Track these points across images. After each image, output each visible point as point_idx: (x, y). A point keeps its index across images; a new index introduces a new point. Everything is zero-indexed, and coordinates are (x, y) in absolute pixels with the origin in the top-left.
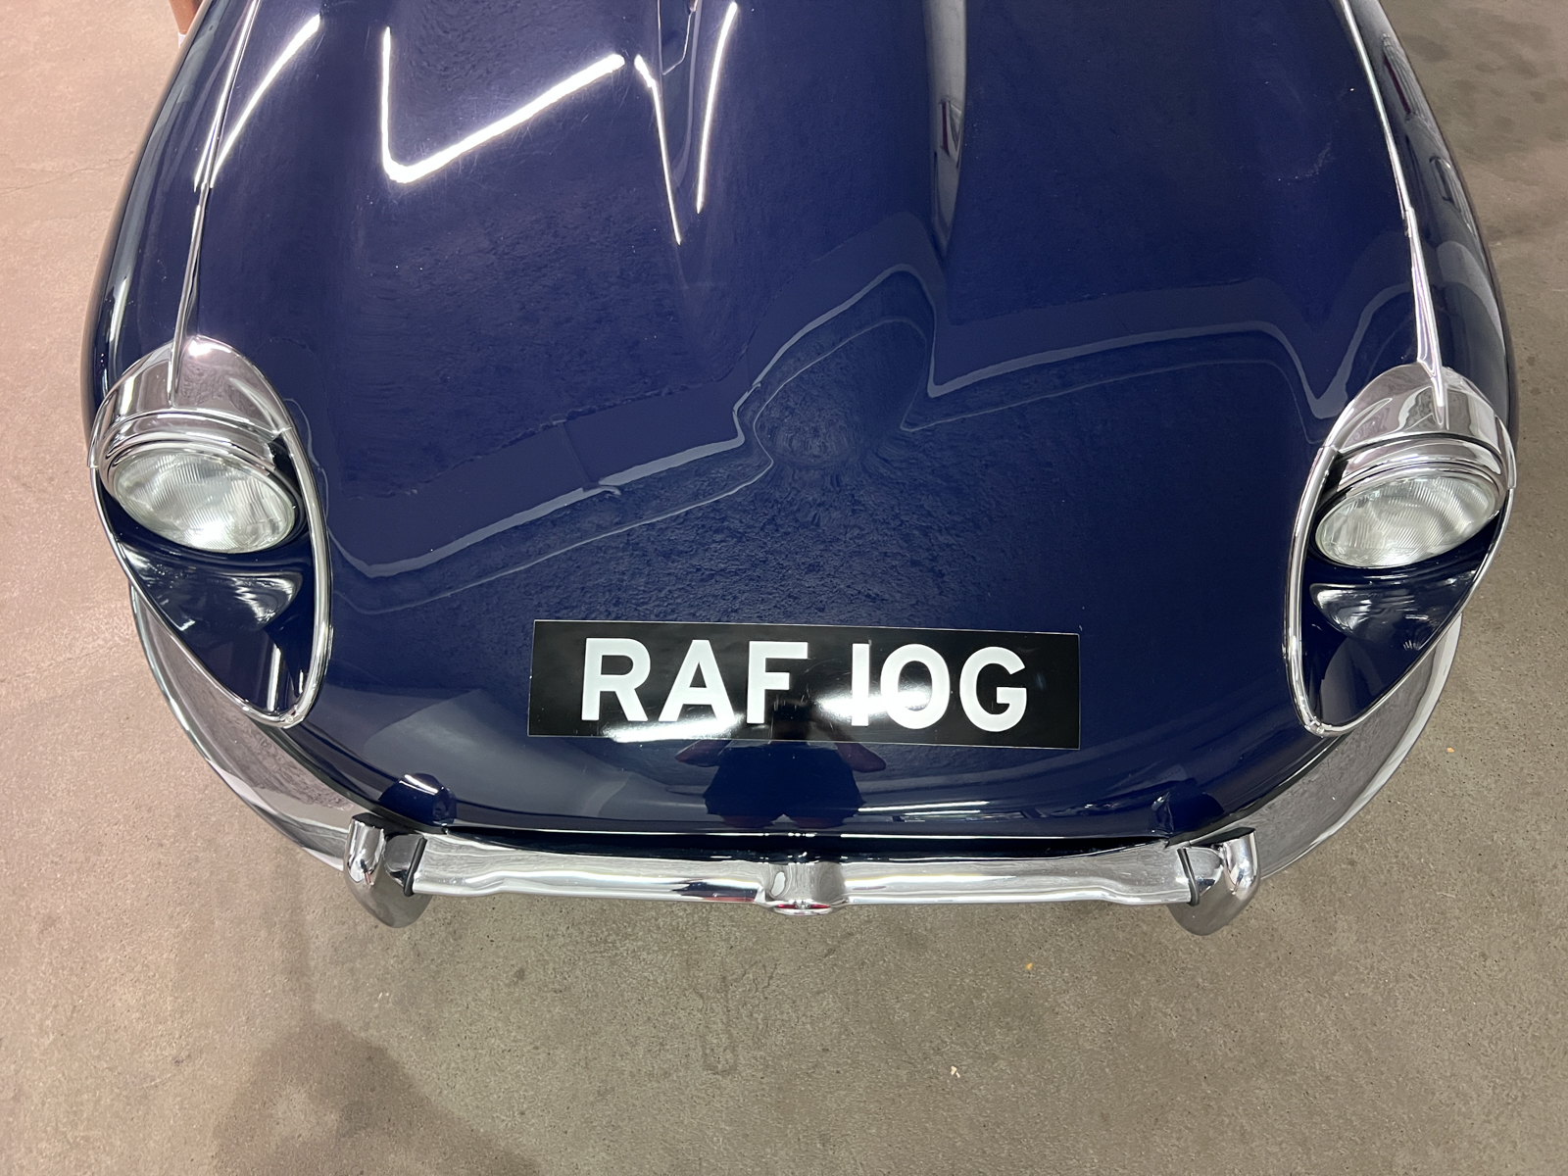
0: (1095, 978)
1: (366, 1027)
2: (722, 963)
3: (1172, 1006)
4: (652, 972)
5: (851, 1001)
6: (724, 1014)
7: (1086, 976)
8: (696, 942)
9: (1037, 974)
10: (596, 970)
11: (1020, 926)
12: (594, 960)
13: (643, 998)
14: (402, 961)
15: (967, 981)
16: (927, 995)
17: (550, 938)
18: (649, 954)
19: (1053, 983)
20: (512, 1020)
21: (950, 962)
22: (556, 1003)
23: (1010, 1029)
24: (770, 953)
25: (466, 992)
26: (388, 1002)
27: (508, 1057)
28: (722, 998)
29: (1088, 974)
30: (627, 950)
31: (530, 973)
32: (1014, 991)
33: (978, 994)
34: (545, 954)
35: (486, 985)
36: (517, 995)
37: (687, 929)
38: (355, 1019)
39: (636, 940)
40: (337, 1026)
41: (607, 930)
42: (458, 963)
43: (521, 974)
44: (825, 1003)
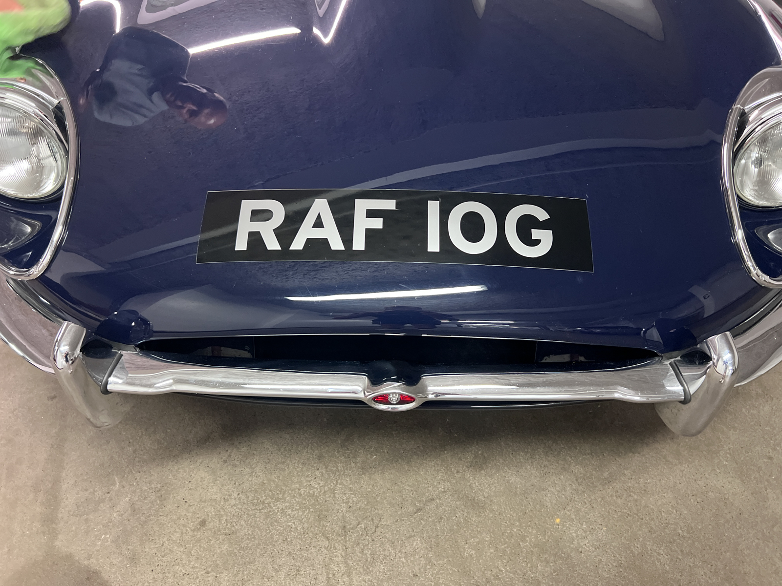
0: (605, 529)
1: (89, 557)
2: (343, 517)
3: (662, 548)
4: (294, 523)
5: (433, 543)
6: (343, 550)
7: (599, 528)
8: (326, 504)
9: (563, 526)
10: (256, 521)
11: (549, 495)
12: (254, 515)
13: (286, 539)
14: (122, 515)
15: (515, 530)
16: (487, 539)
17: (226, 500)
18: (292, 511)
19: (576, 532)
20: (193, 553)
21: (502, 518)
22: (225, 543)
23: (548, 562)
24: (377, 511)
25: (162, 535)
26: (107, 541)
27: (186, 579)
28: (342, 540)
29: (600, 526)
30: (278, 508)
31: (210, 522)
32: (549, 537)
33: (523, 539)
34: (221, 510)
35: (177, 530)
36: (199, 536)
37: (320, 495)
38: (82, 552)
39: (285, 502)
40: (69, 557)
41: (265, 496)
42: (161, 516)
43: (203, 523)
44: (415, 544)
